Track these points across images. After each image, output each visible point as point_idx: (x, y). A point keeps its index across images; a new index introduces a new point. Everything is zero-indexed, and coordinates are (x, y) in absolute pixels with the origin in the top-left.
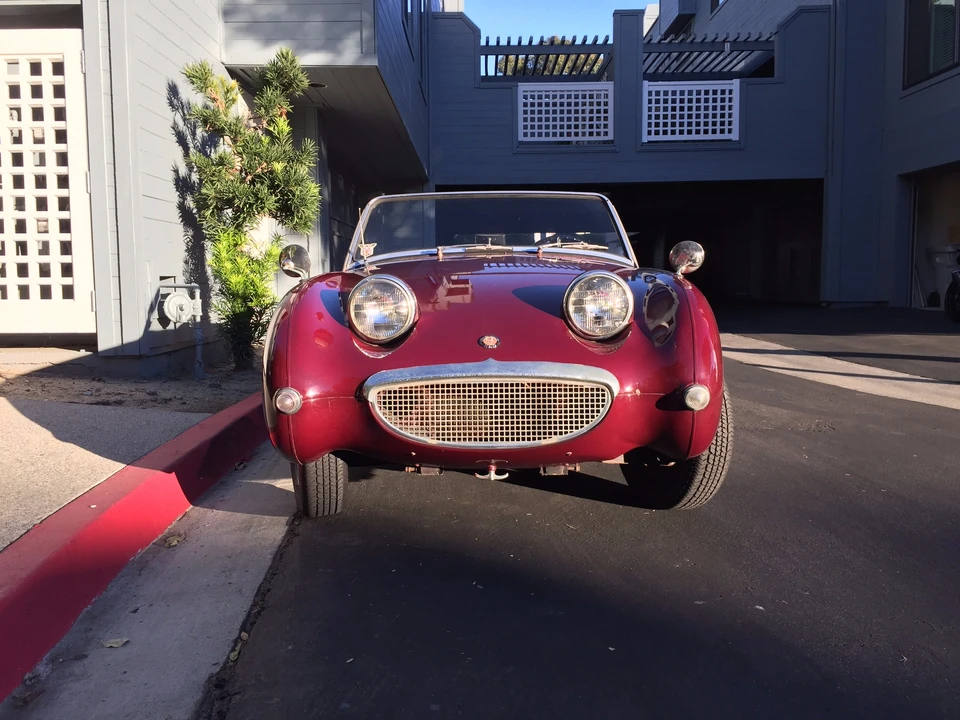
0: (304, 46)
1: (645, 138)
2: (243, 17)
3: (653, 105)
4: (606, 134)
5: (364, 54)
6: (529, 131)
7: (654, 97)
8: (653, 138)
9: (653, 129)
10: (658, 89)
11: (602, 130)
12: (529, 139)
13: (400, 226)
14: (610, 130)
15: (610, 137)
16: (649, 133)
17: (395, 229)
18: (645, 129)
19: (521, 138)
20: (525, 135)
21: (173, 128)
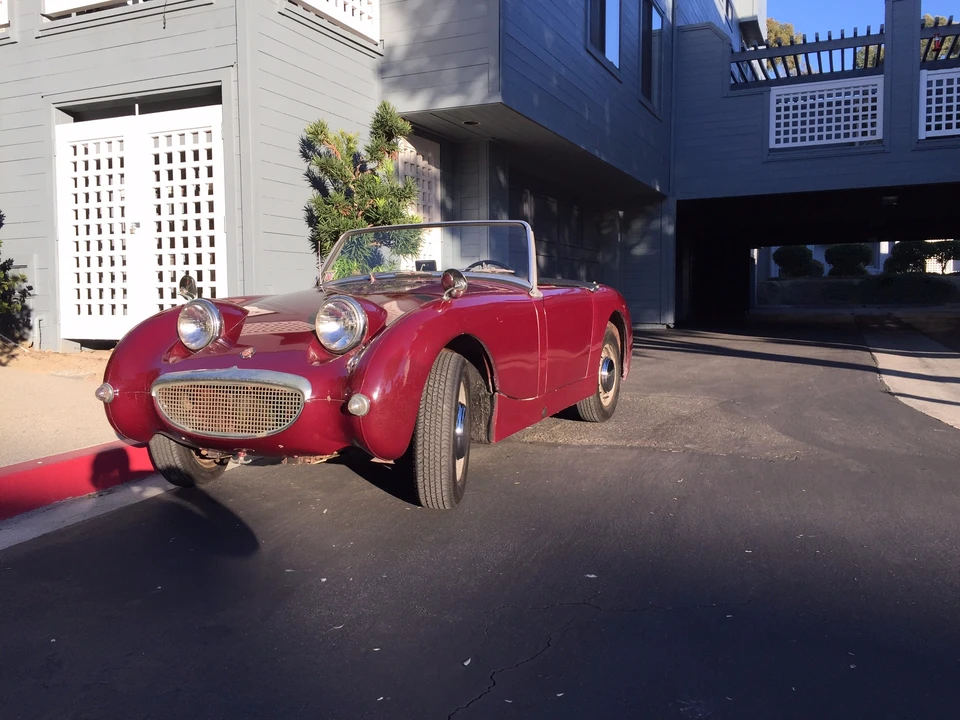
0: (441, 93)
1: (923, 134)
2: (395, 72)
3: (934, 97)
4: (873, 133)
5: (491, 94)
6: (782, 137)
7: (934, 88)
8: (933, 133)
9: (933, 123)
10: (939, 78)
11: (869, 129)
12: (782, 145)
13: (638, 244)
14: (879, 129)
15: (879, 136)
16: (928, 128)
17: (633, 246)
18: (923, 123)
19: (773, 145)
20: (778, 141)
21: (307, 175)
